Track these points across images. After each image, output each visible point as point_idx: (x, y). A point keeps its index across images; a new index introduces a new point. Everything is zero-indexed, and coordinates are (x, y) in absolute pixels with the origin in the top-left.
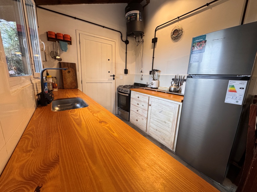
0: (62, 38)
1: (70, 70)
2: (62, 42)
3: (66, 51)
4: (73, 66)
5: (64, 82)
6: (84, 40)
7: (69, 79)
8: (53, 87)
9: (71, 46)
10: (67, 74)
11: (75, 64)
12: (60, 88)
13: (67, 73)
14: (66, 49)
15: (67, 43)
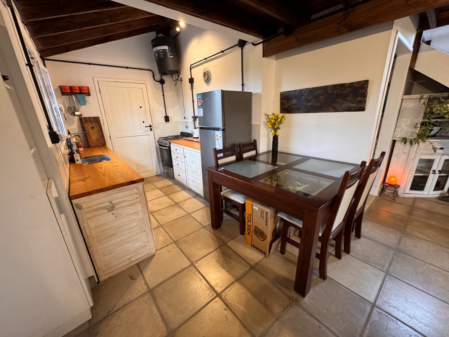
0: (78, 91)
1: (94, 125)
2: (79, 96)
3: (84, 105)
4: (96, 120)
5: (89, 140)
6: (105, 88)
7: (94, 136)
8: (78, 147)
9: (90, 97)
10: (91, 131)
11: (98, 117)
12: (85, 147)
13: (90, 129)
14: (85, 103)
15: (85, 95)
